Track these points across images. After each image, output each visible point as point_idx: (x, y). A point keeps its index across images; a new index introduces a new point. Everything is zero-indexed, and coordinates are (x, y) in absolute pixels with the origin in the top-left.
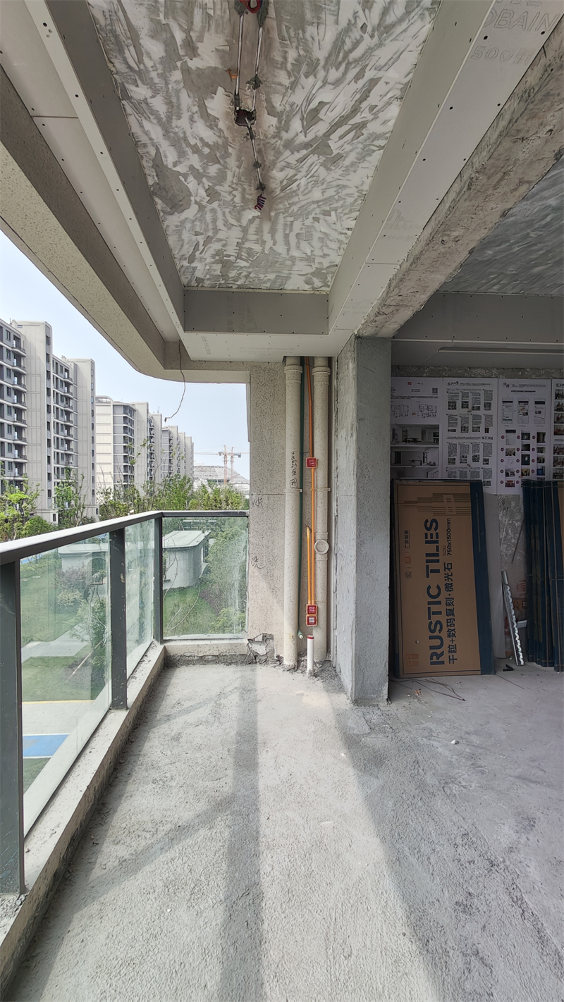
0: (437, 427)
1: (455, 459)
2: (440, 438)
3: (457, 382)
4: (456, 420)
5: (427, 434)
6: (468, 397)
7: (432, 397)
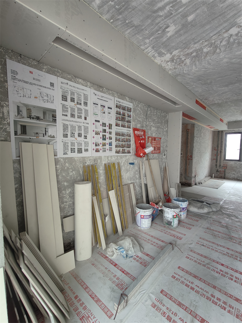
0: (54, 111)
1: (67, 134)
2: (57, 119)
3: (67, 84)
4: (68, 109)
5: (47, 115)
6: (74, 95)
7: (50, 89)
